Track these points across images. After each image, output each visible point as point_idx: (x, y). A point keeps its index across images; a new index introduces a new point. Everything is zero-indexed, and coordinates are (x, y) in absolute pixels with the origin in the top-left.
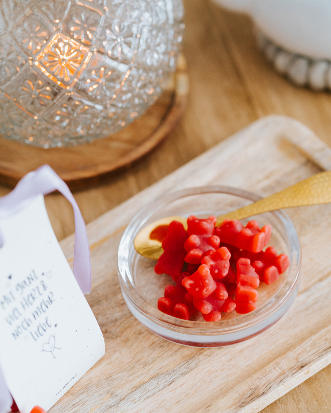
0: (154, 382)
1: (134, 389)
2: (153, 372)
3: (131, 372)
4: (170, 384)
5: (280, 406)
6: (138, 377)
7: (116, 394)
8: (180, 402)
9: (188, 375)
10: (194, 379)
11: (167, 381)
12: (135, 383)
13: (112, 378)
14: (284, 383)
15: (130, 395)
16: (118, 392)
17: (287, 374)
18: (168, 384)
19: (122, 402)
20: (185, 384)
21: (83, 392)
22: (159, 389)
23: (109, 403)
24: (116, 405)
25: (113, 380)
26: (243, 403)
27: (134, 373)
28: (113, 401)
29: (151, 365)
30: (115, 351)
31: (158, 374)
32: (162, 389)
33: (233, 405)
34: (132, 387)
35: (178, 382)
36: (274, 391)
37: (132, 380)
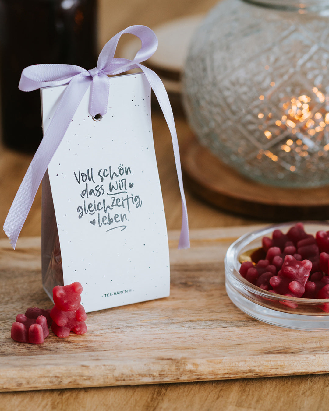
0: (210, 323)
1: (190, 321)
2: (214, 317)
3: (197, 312)
4: (221, 328)
5: (309, 383)
6: (200, 316)
7: (173, 319)
8: (219, 339)
9: (242, 328)
10: (244, 332)
11: (221, 325)
12: (194, 318)
13: (178, 310)
14: (316, 353)
15: (183, 323)
16: (175, 318)
17: (323, 349)
18: (220, 327)
19: (173, 324)
20: (234, 332)
21: (148, 310)
22: (209, 327)
23: (162, 321)
24: (167, 324)
25: (179, 311)
26: (269, 352)
27: (198, 313)
28: (167, 321)
29: (217, 314)
30: (195, 298)
31: (218, 320)
32: (213, 328)
33: (260, 350)
34: (189, 319)
35: (230, 329)
36: (303, 356)
37: (193, 316)
